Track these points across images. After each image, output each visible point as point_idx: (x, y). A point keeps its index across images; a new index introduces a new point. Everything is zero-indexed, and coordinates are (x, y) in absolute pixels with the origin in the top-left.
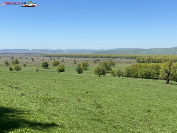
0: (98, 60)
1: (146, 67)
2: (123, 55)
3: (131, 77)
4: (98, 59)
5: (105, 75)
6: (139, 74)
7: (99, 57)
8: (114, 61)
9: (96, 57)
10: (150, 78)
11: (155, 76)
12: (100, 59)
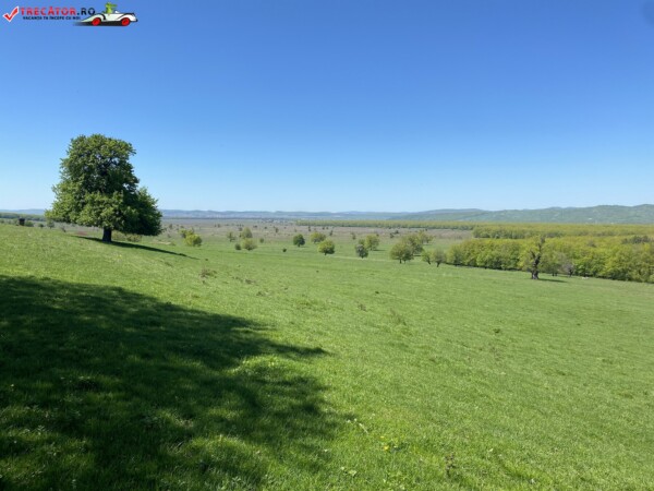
0: (397, 232)
5: (412, 261)
6: (478, 260)
8: (429, 233)
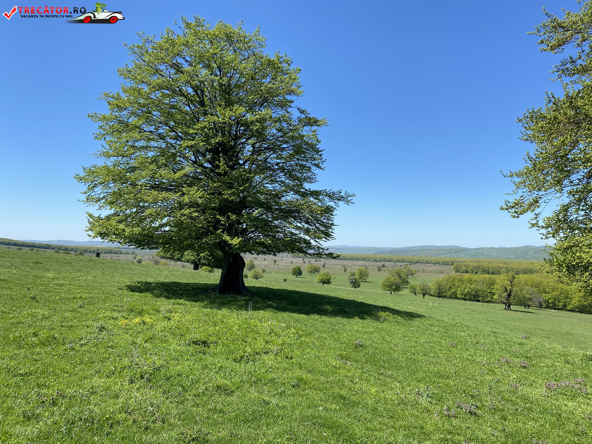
0: (384, 266)
1: (470, 281)
2: (428, 259)
3: (445, 297)
4: (385, 264)
5: (400, 292)
6: (458, 293)
7: (385, 260)
8: (413, 268)
9: (380, 261)
10: (478, 301)
11: (487, 296)
12: (387, 264)
